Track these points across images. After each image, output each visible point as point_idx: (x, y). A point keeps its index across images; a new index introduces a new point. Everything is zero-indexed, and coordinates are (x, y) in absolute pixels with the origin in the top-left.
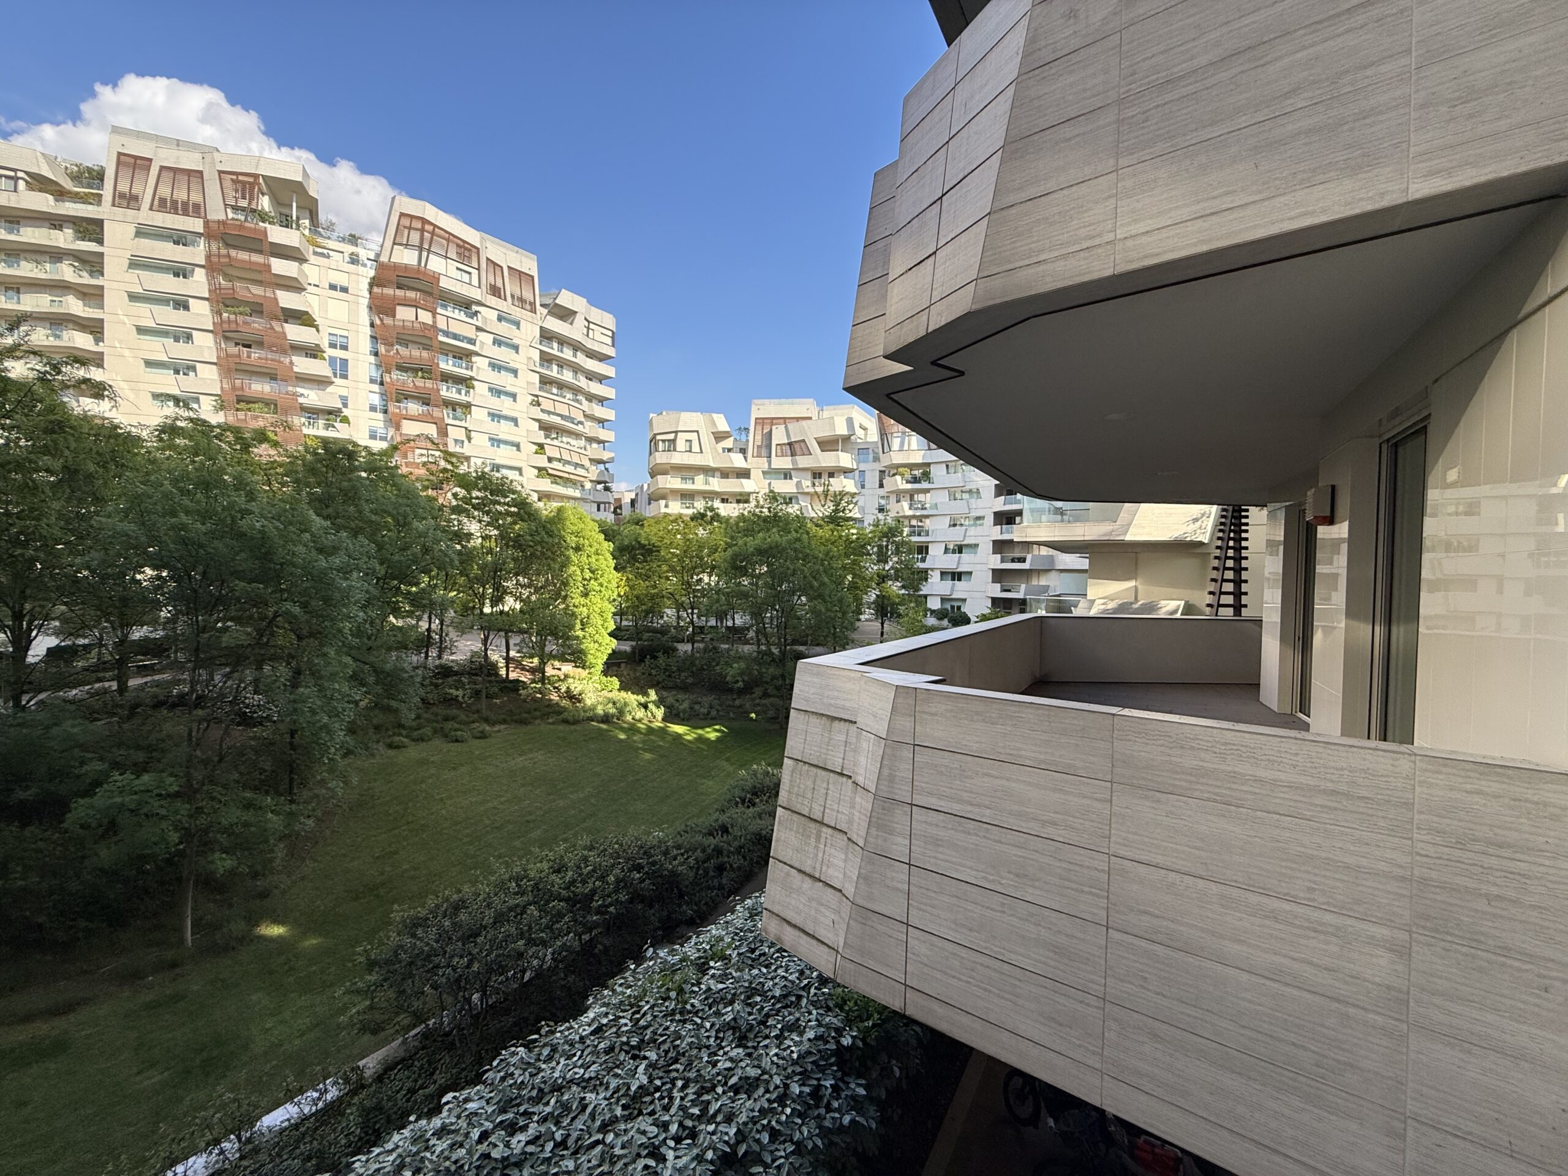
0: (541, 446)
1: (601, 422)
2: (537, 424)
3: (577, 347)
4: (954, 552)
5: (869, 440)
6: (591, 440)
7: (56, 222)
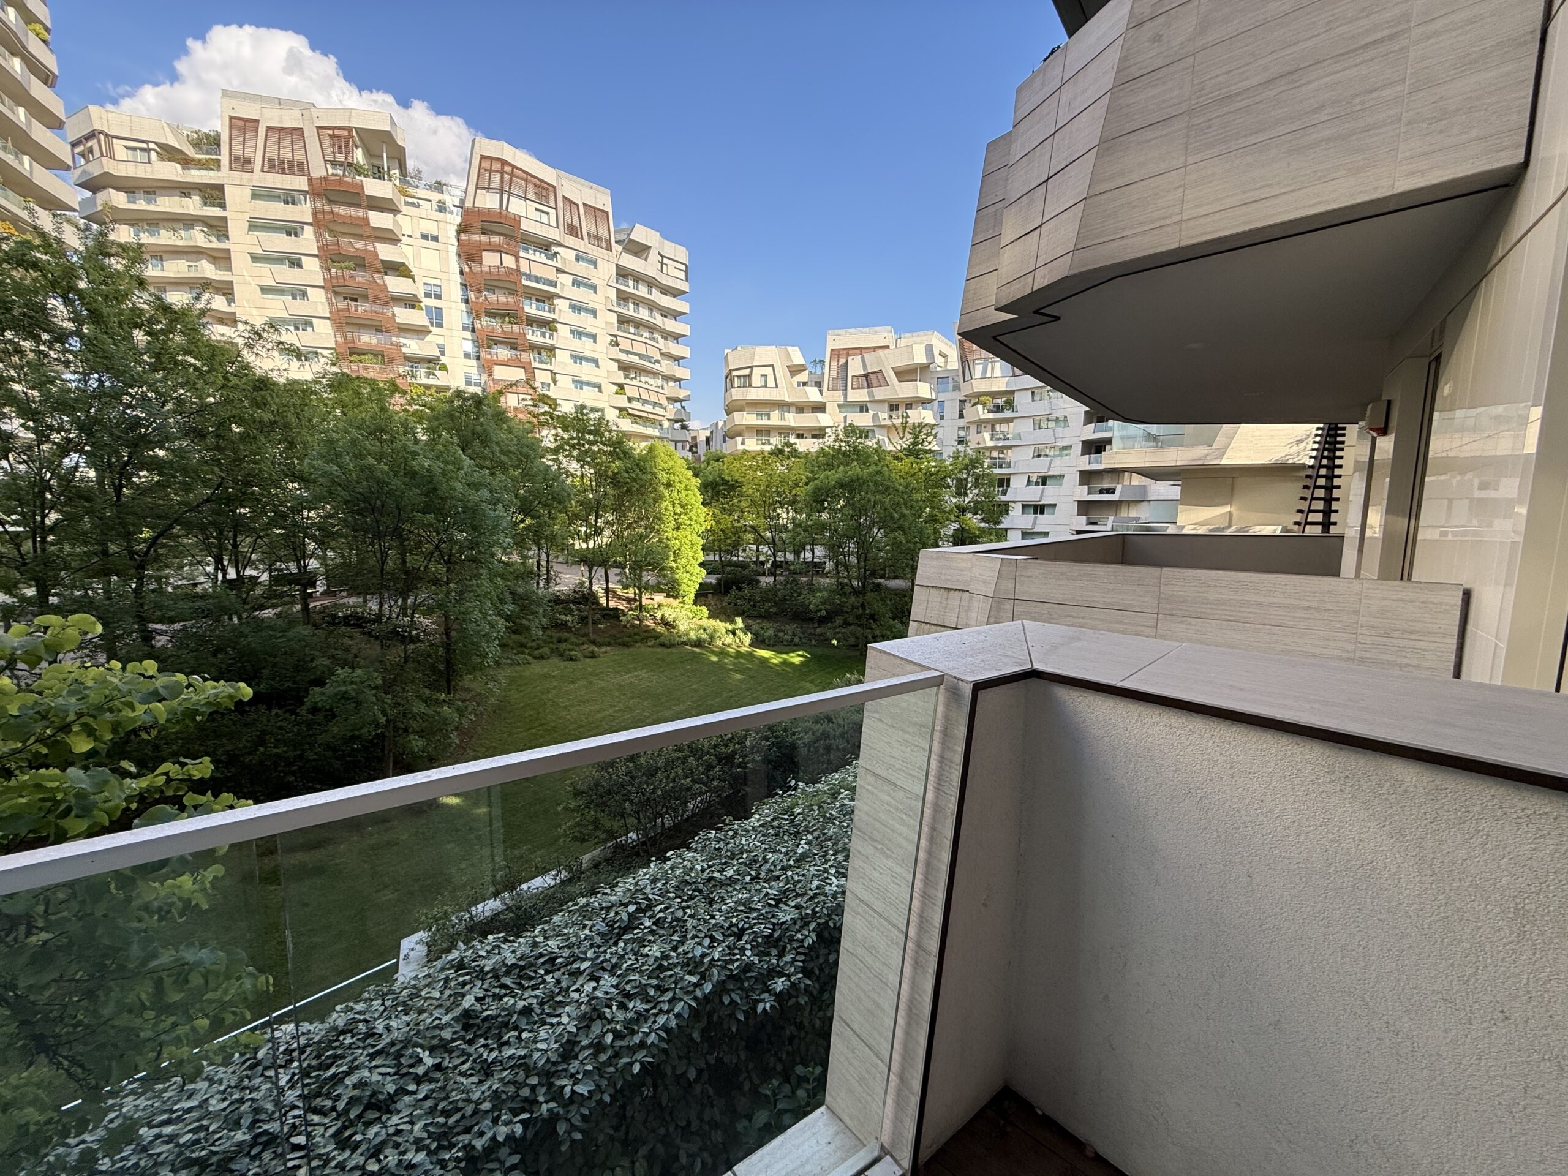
0: (621, 386)
1: (677, 359)
2: (616, 365)
3: (651, 283)
4: (1037, 484)
5: (949, 368)
6: (667, 378)
7: (185, 190)
